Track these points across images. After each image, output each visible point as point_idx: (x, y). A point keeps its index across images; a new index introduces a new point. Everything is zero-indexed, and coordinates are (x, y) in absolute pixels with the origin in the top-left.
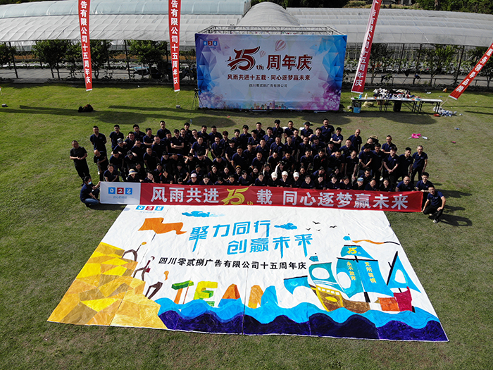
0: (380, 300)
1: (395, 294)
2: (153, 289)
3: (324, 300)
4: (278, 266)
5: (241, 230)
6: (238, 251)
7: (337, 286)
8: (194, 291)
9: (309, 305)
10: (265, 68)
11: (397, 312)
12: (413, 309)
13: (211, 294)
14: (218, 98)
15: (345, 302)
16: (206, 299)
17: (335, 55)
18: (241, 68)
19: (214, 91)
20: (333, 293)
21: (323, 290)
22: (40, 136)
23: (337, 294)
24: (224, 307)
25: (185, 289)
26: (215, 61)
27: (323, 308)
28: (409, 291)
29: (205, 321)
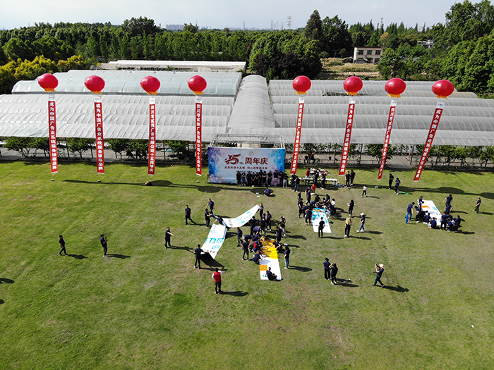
10: (244, 163)
14: (219, 178)
17: (279, 158)
18: (232, 163)
19: (217, 174)
26: (218, 160)
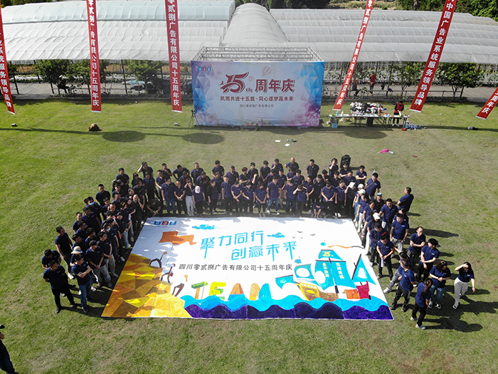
0: (347, 292)
1: (358, 287)
2: (177, 289)
3: (305, 292)
4: (271, 268)
5: (241, 240)
6: (239, 257)
7: (315, 282)
8: (209, 290)
9: (295, 296)
10: (254, 90)
11: (358, 300)
12: (370, 297)
13: (221, 291)
14: (212, 117)
15: (321, 293)
16: (218, 296)
17: (314, 79)
18: (232, 90)
19: (209, 111)
20: (311, 287)
21: (305, 285)
22: (56, 157)
23: (315, 288)
24: (232, 300)
25: (201, 288)
26: (209, 85)
27: (304, 299)
28: (367, 284)
29: (219, 311)
